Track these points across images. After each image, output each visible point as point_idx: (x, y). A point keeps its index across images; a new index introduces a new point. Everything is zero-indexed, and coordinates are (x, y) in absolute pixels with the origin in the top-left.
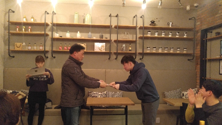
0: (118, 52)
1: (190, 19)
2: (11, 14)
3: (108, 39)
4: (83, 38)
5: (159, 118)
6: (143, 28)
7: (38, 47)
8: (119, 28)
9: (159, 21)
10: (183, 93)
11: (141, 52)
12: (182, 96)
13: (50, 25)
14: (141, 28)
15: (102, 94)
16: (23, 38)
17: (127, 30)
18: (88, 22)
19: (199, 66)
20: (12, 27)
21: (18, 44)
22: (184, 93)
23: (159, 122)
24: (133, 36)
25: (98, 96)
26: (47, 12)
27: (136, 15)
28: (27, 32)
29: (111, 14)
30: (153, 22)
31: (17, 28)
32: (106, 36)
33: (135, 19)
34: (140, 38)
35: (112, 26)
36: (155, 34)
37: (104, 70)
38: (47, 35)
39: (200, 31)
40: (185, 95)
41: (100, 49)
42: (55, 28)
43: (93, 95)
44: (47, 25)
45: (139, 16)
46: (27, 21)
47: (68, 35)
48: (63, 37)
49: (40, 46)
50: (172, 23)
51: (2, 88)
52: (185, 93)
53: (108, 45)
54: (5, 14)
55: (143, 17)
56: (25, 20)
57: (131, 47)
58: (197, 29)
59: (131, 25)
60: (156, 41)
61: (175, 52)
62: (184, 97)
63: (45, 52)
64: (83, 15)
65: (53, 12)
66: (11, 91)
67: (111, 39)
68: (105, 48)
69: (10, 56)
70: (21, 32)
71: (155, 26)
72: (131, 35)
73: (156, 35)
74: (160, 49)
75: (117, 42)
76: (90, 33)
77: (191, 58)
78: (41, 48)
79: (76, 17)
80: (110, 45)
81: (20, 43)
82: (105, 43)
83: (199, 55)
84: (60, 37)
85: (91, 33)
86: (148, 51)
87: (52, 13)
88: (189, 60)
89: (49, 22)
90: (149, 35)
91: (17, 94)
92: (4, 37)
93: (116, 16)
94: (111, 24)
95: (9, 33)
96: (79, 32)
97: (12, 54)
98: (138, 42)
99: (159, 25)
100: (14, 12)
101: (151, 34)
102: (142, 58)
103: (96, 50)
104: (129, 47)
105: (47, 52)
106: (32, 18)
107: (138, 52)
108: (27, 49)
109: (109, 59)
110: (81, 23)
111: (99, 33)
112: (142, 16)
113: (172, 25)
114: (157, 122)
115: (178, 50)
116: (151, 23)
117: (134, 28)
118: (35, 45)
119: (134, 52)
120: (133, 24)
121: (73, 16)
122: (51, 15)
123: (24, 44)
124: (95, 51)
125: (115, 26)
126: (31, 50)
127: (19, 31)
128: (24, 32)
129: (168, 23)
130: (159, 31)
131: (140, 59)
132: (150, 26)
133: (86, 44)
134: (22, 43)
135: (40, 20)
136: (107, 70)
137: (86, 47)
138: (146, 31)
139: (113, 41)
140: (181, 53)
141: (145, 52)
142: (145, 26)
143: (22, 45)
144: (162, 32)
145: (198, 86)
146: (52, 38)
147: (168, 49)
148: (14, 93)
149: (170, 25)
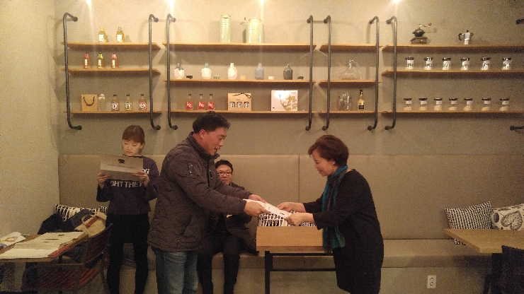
0: (330, 112)
1: (518, 22)
2: (70, 24)
3: (306, 79)
4: (243, 79)
5: (435, 277)
6: (396, 51)
7: (135, 104)
8: (334, 52)
9: (435, 30)
10: (497, 214)
11: (390, 111)
12: (493, 222)
13: (163, 47)
14: (388, 50)
16: (96, 81)
17: (353, 55)
18: (254, 40)
20: (73, 55)
21: (89, 98)
22: (499, 213)
23: (434, 286)
24: (368, 72)
25: (282, 221)
26: (153, 17)
27: (376, 18)
28: (108, 68)
29: (311, 17)
30: (419, 35)
31: (86, 58)
32: (301, 73)
33: (373, 26)
34: (386, 75)
35: (314, 47)
36: (424, 65)
37: (295, 157)
38: (156, 74)
40: (501, 217)
41: (285, 107)
42: (173, 54)
43: (270, 219)
44: (156, 49)
45: (383, 19)
46: (108, 41)
47: (206, 73)
48: (194, 79)
49: (140, 101)
50: (472, 35)
51: (58, 202)
52: (502, 214)
53: (307, 93)
54: (56, 26)
55: (393, 21)
56: (101, 40)
57: (363, 99)
59: (363, 43)
60: (428, 81)
61: (477, 110)
62: (499, 224)
63: (152, 116)
64: (243, 20)
65: (169, 16)
66: (78, 210)
67: (314, 79)
68: (296, 102)
69: (70, 126)
70: (94, 69)
71: (425, 43)
72: (364, 69)
73: (428, 68)
74: (437, 103)
75: (327, 86)
76: (260, 67)
77: (516, 123)
78: (144, 107)
79: (225, 26)
80: (311, 94)
81: (94, 95)
82: (296, 91)
84: (188, 77)
85: (263, 65)
86: (408, 109)
87: (165, 18)
88: (512, 128)
89: (159, 41)
90: (409, 67)
91: (90, 217)
92: (57, 80)
93: (325, 22)
94: (312, 42)
95: (66, 69)
96: (232, 65)
97: (75, 122)
98: (380, 85)
99: (435, 41)
100: (75, 19)
101: (415, 65)
102: (391, 125)
103: (276, 108)
104: (359, 98)
105: (158, 115)
106: (120, 32)
107: (380, 110)
108: (108, 110)
109: (308, 129)
110: (239, 42)
111: (283, 64)
112: (391, 20)
113: (470, 41)
114: (429, 286)
115: (486, 105)
116: (414, 36)
117: (373, 50)
118: (128, 98)
119: (372, 111)
120: (368, 42)
121: (218, 25)
122: (164, 24)
123: (102, 97)
124: (273, 110)
125: (322, 46)
126: (118, 112)
127: (89, 67)
128: (101, 68)
129: (461, 34)
130: (435, 56)
131: (387, 128)
132: (412, 44)
133: (250, 94)
134: (98, 96)
135: (137, 38)
136: (301, 157)
137: (250, 101)
138: (401, 57)
139: (316, 84)
140: (493, 111)
141: (398, 111)
142: (398, 45)
143: (98, 100)
144: (443, 60)
146: (167, 82)
147: (459, 103)
148: (85, 214)
149: (466, 40)
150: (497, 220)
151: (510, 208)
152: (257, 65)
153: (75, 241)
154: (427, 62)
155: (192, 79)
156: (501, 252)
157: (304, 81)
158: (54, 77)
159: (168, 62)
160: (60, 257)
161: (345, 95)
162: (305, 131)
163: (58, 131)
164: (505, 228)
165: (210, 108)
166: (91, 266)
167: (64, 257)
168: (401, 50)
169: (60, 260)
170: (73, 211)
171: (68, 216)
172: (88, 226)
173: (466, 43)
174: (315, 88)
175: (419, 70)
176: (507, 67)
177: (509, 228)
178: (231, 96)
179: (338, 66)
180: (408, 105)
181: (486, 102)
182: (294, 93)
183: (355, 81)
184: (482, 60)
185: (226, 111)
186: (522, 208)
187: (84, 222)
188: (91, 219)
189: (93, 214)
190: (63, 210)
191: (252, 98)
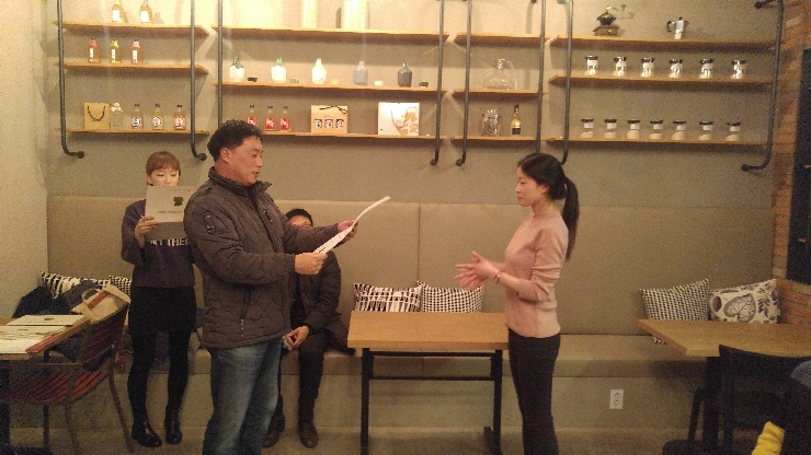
0: (469, 137)
1: (758, 6)
3: (432, 87)
4: (335, 83)
5: (621, 392)
6: (571, 47)
7: (168, 119)
8: (475, 45)
9: (632, 16)
10: (719, 298)
11: (560, 137)
12: (712, 309)
13: (213, 33)
14: (558, 44)
15: (405, 295)
16: (111, 84)
17: (506, 51)
18: (353, 24)
19: (787, 194)
20: (72, 42)
21: (96, 108)
22: (721, 296)
23: (620, 406)
24: (527, 76)
25: (390, 304)
28: (126, 63)
30: (607, 21)
31: (92, 47)
32: (425, 77)
33: (537, 7)
34: (555, 82)
35: (445, 37)
36: (613, 68)
37: (414, 206)
38: (201, 73)
39: (801, 54)
40: (724, 303)
41: (399, 128)
42: (228, 44)
43: (373, 299)
44: (201, 34)
46: (126, 21)
47: (279, 74)
49: (176, 115)
50: (686, 23)
51: (44, 269)
52: (726, 297)
53: (432, 109)
56: (116, 20)
57: (519, 119)
58: (784, 47)
59: (518, 31)
60: (617, 94)
61: (692, 140)
62: (721, 314)
63: (192, 138)
66: (76, 281)
67: (443, 88)
68: (417, 122)
69: (66, 151)
70: (105, 63)
71: (616, 35)
72: (521, 72)
73: (619, 73)
74: (633, 126)
75: (465, 97)
76: (361, 67)
77: (757, 161)
78: (181, 123)
79: (309, 2)
80: (439, 113)
81: (103, 105)
82: (417, 105)
83: (791, 149)
84: (250, 79)
85: (367, 63)
86: (587, 136)
88: (745, 168)
89: (206, 22)
90: (590, 70)
91: (96, 292)
92: (46, 81)
94: (442, 29)
95: (61, 64)
96: (319, 62)
97: (73, 145)
98: (545, 97)
99: (631, 30)
101: (598, 68)
103: (386, 129)
104: (513, 118)
105: (203, 136)
106: (145, 7)
107: (545, 137)
108: (125, 128)
109: (434, 162)
110: (329, 27)
113: (683, 33)
114: (612, 407)
115: (706, 132)
116: (598, 24)
117: (534, 44)
118: (157, 110)
119: (531, 137)
120: (529, 31)
123: (117, 107)
124: (381, 134)
125: (458, 37)
126: (141, 131)
127: (96, 61)
128: (115, 63)
129: (670, 22)
130: (630, 54)
132: (596, 35)
133: (345, 108)
134: (110, 105)
135: (173, 16)
136: (424, 206)
137: (345, 118)
138: (578, 55)
139: (449, 95)
140: (716, 141)
141: (572, 137)
142: (574, 36)
143: (110, 112)
144: (643, 61)
145: (780, 272)
146: (218, 86)
147: (665, 128)
148: (87, 288)
149: (677, 31)
150: (718, 306)
151: (738, 289)
152: (356, 63)
153: (69, 329)
154: (618, 65)
155: (258, 83)
156: (718, 355)
157: (428, 89)
158: (41, 75)
159: (220, 55)
160: (46, 352)
161: (492, 112)
162: (428, 167)
163: (46, 158)
164: (729, 319)
165: (284, 127)
166: (94, 367)
167: (52, 354)
168: (579, 45)
169: (46, 358)
170: (68, 283)
171: (60, 291)
172: (91, 306)
173: (678, 36)
174: (447, 100)
175: (605, 76)
176: (738, 74)
178: (316, 110)
179: (481, 67)
180: (587, 130)
181: (705, 128)
182: (414, 107)
183: (508, 91)
184: (702, 63)
185: (308, 134)
186: (757, 289)
187: (85, 301)
188: (97, 294)
189: (101, 287)
190: (52, 281)
191: (349, 113)
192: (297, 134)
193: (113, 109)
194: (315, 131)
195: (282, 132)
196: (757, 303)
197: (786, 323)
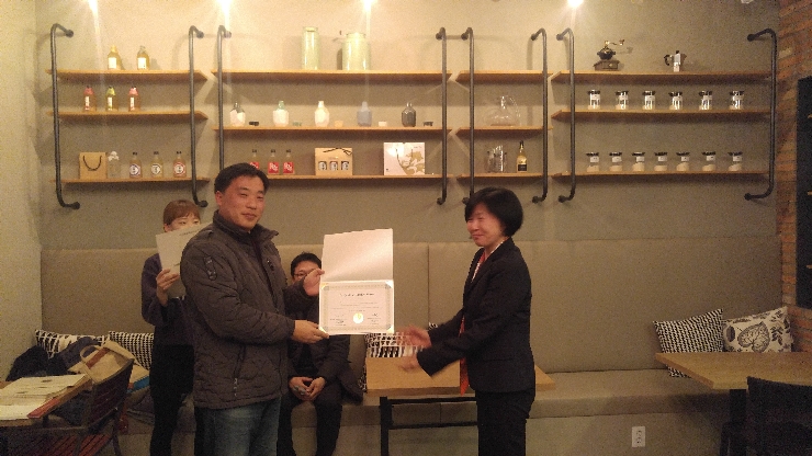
0: (476, 175)
1: (751, 38)
2: (61, 41)
3: (437, 126)
4: (339, 125)
5: (643, 428)
6: (573, 82)
7: (168, 166)
8: (477, 83)
9: (630, 50)
10: (732, 328)
11: (566, 173)
12: (727, 340)
13: (211, 77)
14: (560, 80)
16: (105, 131)
17: (508, 88)
18: (354, 65)
19: (792, 220)
20: (66, 91)
21: (92, 157)
22: (734, 326)
23: (643, 444)
24: (530, 113)
26: (196, 30)
27: (542, 31)
28: (123, 111)
29: (443, 30)
30: (607, 56)
31: (86, 95)
32: (429, 116)
33: (538, 43)
34: (559, 118)
35: (448, 76)
36: (616, 102)
38: (201, 119)
39: (795, 83)
40: (737, 333)
41: (405, 168)
42: (228, 88)
43: (385, 345)
44: (200, 79)
45: (552, 33)
46: (122, 68)
47: (281, 117)
48: (262, 126)
49: (175, 163)
50: (683, 57)
51: (39, 326)
52: (739, 327)
53: (438, 147)
54: (39, 44)
55: (567, 35)
56: (113, 66)
57: (524, 154)
58: (780, 77)
59: (521, 69)
60: (620, 127)
61: (696, 170)
62: (735, 344)
63: (194, 185)
64: (337, 35)
65: (222, 28)
66: (73, 339)
67: (449, 125)
68: (423, 161)
69: (61, 203)
70: (101, 111)
71: (616, 69)
72: (524, 109)
73: (622, 106)
74: (638, 159)
75: (471, 135)
76: (365, 108)
77: (761, 189)
78: (181, 170)
79: (310, 42)
80: (444, 151)
81: (100, 154)
82: (423, 144)
83: (793, 176)
84: (251, 123)
85: (370, 104)
86: (592, 170)
87: (216, 32)
88: (748, 197)
89: (206, 68)
90: (594, 105)
91: (94, 349)
92: (39, 131)
93: (464, 37)
94: (444, 68)
95: (55, 114)
96: (321, 103)
97: (68, 196)
98: (550, 133)
99: (630, 65)
100: (70, 34)
101: (602, 102)
102: (567, 193)
103: (392, 170)
104: (518, 154)
105: (204, 183)
106: (142, 54)
107: (551, 173)
108: (124, 177)
109: (440, 202)
110: (331, 69)
111: (399, 102)
112: (564, 33)
113: (682, 66)
114: (634, 444)
115: (710, 162)
116: (599, 59)
117: (537, 80)
118: (156, 157)
119: (540, 174)
120: (530, 67)
121: (299, 42)
122: (213, 41)
123: (114, 155)
124: (387, 174)
125: (461, 75)
126: (140, 180)
127: (92, 109)
128: (112, 111)
129: (667, 56)
130: (631, 88)
131: (562, 199)
132: (597, 70)
133: (350, 149)
134: (107, 154)
135: (170, 62)
136: (432, 247)
137: (350, 159)
138: (580, 89)
139: (452, 134)
140: (719, 171)
141: (577, 173)
142: (576, 72)
143: (107, 161)
144: (645, 94)
145: (789, 299)
146: (218, 131)
147: (670, 159)
148: (85, 345)
149: (675, 64)
150: (732, 338)
151: (750, 318)
152: (359, 104)
153: (71, 390)
154: (621, 97)
155: (259, 127)
157: (434, 127)
158: (34, 126)
159: (219, 100)
161: (498, 149)
162: (436, 206)
163: (40, 211)
164: (744, 350)
165: (287, 172)
166: (95, 431)
167: (51, 417)
168: (582, 80)
169: (45, 418)
170: (65, 341)
171: (57, 347)
172: (90, 365)
173: (676, 69)
174: (451, 139)
175: (608, 109)
176: (736, 105)
177: (749, 349)
178: (321, 153)
179: (484, 104)
180: (593, 164)
181: (709, 158)
182: (419, 147)
183: (512, 127)
184: (701, 95)
185: (313, 177)
186: (769, 317)
187: (84, 359)
188: (96, 352)
189: (100, 344)
190: (47, 339)
191: (354, 155)
192: (301, 177)
193: (110, 158)
194: (320, 173)
195: (285, 176)
196: (770, 331)
197: (801, 350)
